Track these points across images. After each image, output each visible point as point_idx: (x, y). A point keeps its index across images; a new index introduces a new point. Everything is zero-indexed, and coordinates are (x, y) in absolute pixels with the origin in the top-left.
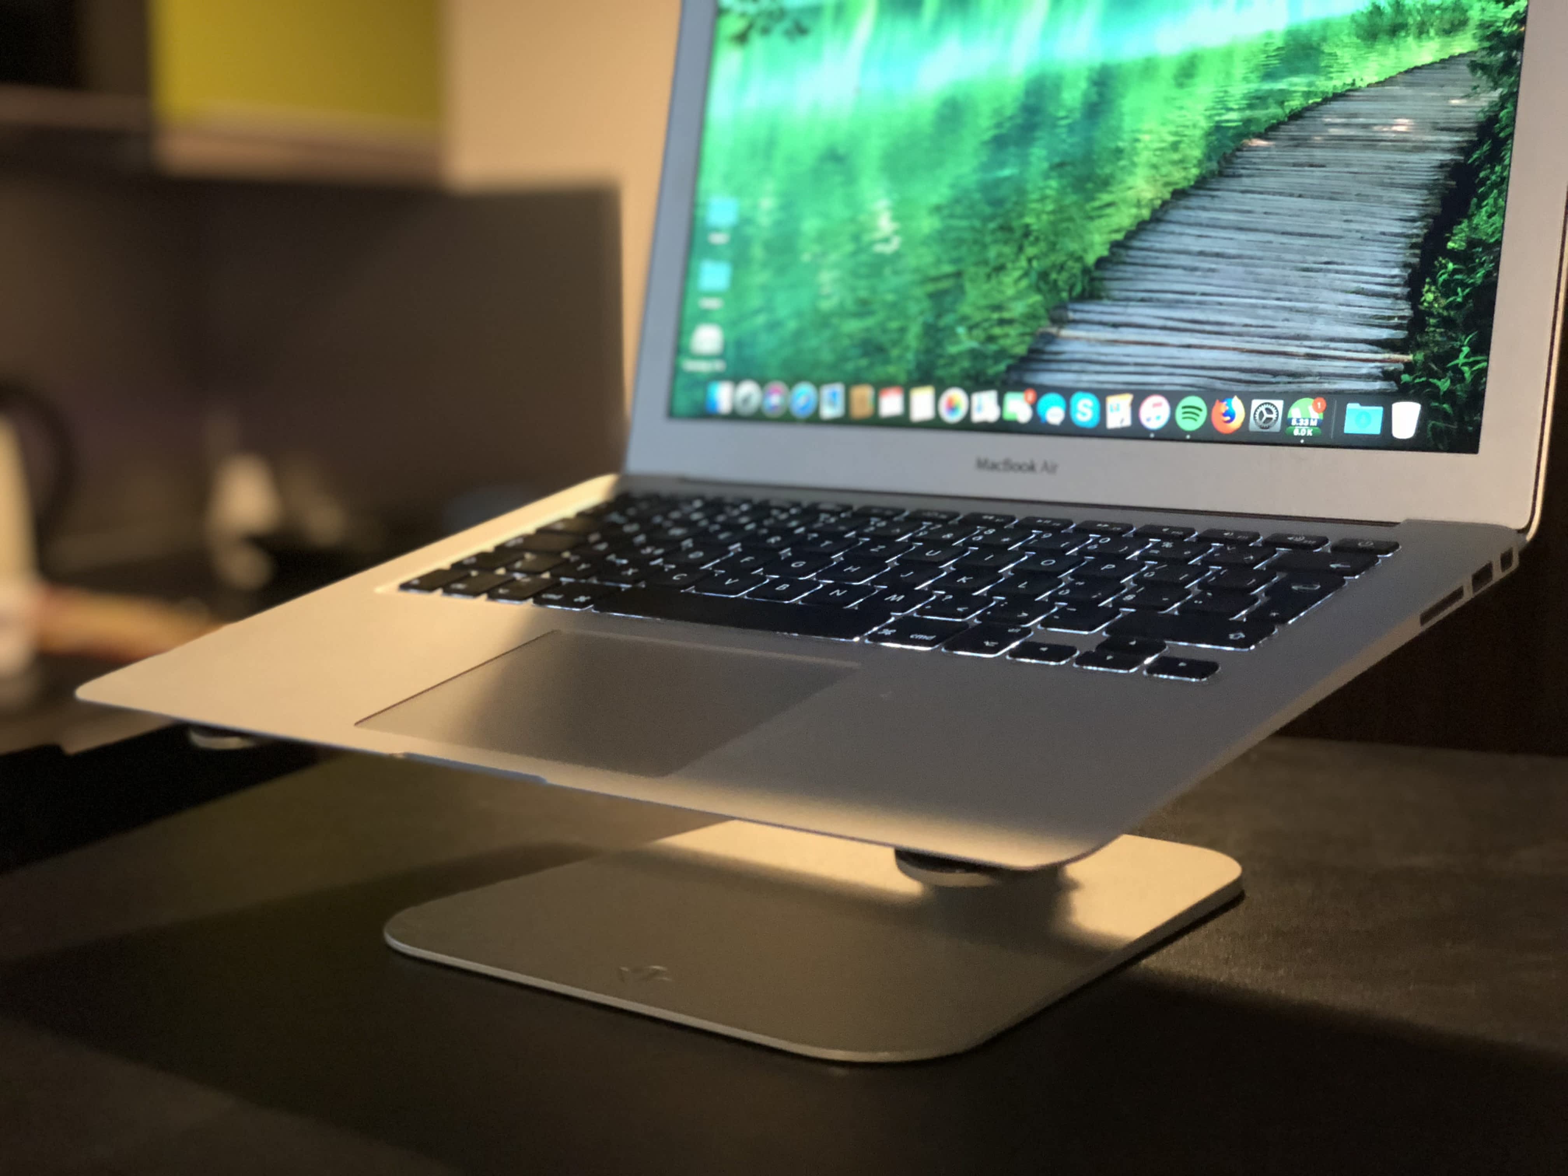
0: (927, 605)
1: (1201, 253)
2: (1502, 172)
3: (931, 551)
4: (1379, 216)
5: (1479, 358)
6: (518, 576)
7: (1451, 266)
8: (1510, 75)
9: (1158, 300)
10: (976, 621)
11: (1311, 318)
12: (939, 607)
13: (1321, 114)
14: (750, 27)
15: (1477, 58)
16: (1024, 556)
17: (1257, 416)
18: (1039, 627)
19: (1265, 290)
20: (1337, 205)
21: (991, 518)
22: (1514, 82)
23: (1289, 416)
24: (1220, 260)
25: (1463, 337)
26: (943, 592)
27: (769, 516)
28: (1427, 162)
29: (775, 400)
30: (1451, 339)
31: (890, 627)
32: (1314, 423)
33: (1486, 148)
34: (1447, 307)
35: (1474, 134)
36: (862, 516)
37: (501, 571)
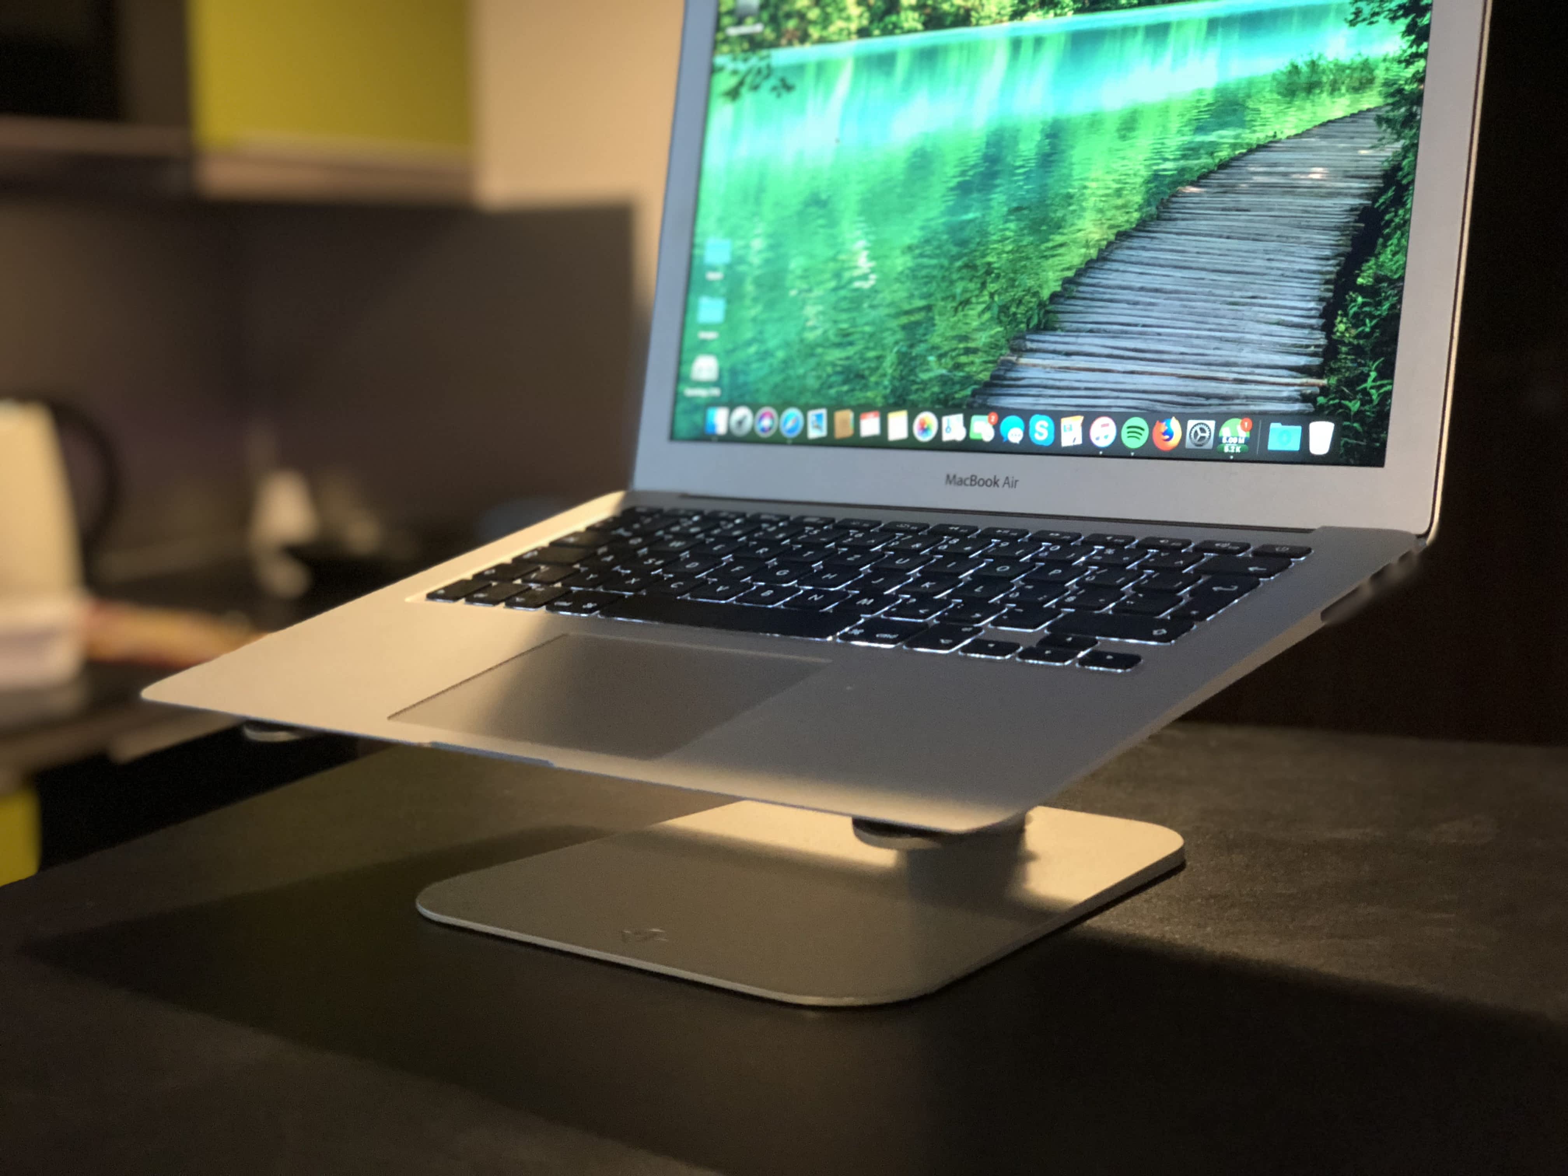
0: (893, 607)
1: (1142, 289)
2: (1404, 216)
3: (902, 559)
4: (1297, 255)
5: (1385, 382)
6: (533, 586)
7: (1360, 300)
8: (1411, 128)
9: (1105, 331)
10: (935, 622)
11: (1239, 347)
12: (903, 609)
13: (1247, 163)
14: (741, 83)
15: (1382, 113)
16: (982, 563)
17: (1192, 434)
18: (990, 626)
19: (1197, 322)
20: (1260, 245)
21: (956, 529)
22: (1415, 134)
23: (1220, 435)
24: (1158, 295)
25: (1371, 363)
26: (908, 596)
27: (759, 529)
28: (1339, 206)
29: (766, 423)
30: (1360, 365)
31: (859, 627)
32: (1242, 441)
33: (1390, 193)
34: (1358, 336)
35: (1380, 181)
36: (843, 528)
37: (519, 582)
